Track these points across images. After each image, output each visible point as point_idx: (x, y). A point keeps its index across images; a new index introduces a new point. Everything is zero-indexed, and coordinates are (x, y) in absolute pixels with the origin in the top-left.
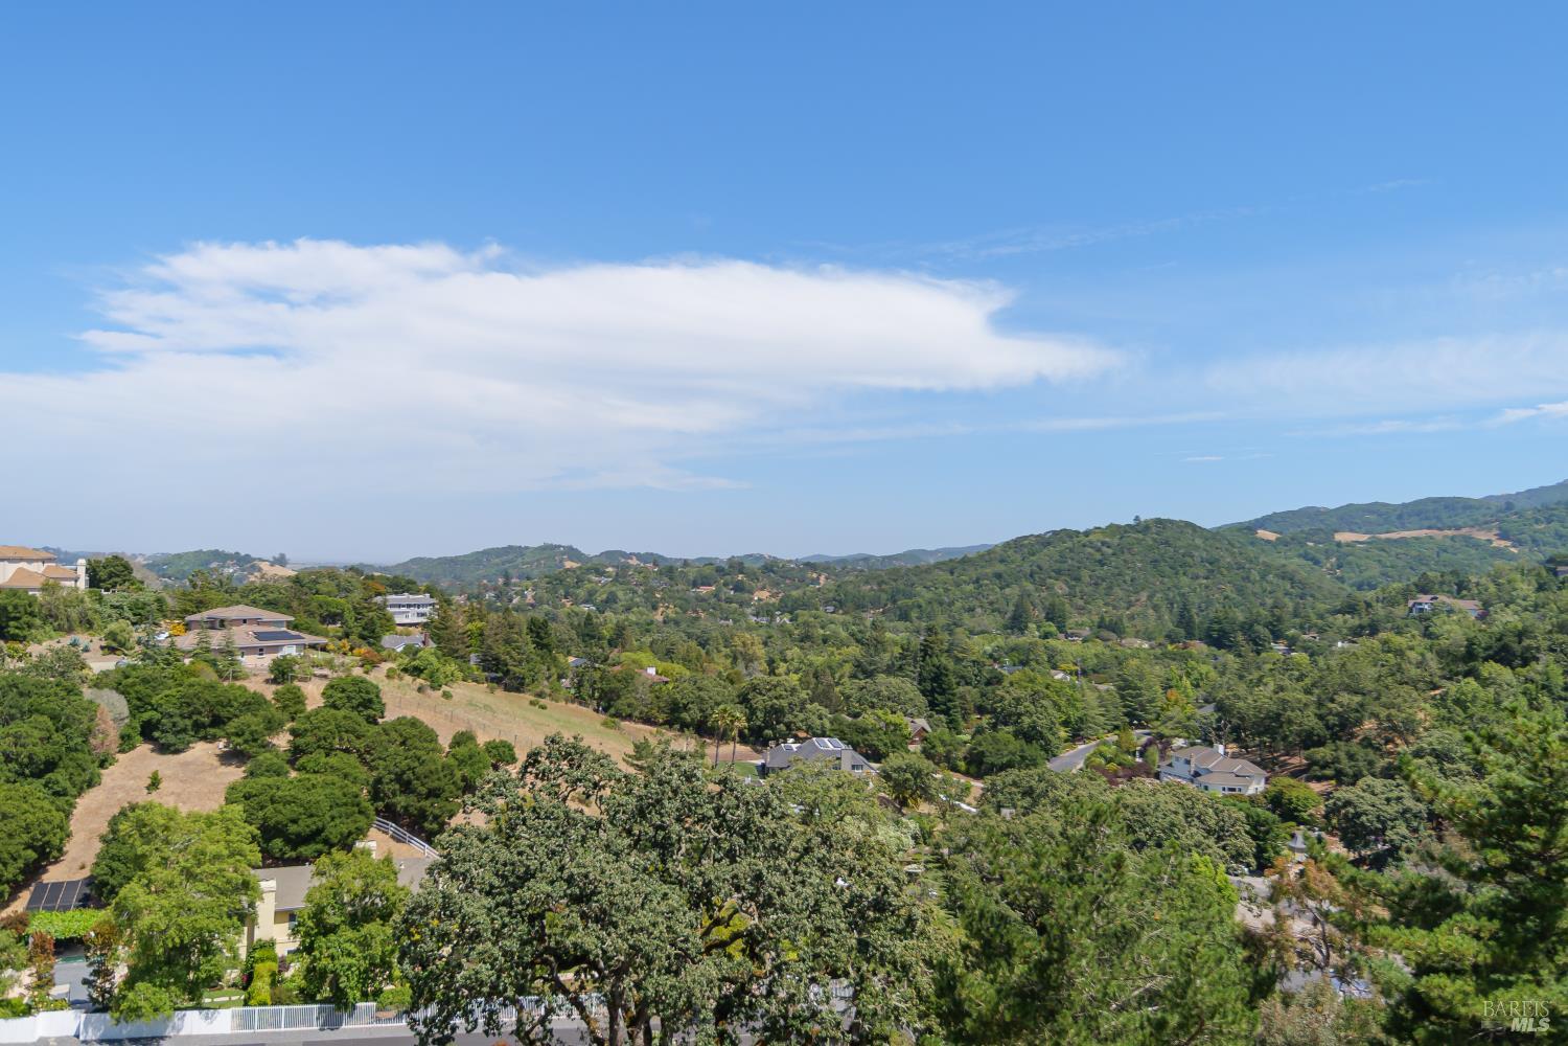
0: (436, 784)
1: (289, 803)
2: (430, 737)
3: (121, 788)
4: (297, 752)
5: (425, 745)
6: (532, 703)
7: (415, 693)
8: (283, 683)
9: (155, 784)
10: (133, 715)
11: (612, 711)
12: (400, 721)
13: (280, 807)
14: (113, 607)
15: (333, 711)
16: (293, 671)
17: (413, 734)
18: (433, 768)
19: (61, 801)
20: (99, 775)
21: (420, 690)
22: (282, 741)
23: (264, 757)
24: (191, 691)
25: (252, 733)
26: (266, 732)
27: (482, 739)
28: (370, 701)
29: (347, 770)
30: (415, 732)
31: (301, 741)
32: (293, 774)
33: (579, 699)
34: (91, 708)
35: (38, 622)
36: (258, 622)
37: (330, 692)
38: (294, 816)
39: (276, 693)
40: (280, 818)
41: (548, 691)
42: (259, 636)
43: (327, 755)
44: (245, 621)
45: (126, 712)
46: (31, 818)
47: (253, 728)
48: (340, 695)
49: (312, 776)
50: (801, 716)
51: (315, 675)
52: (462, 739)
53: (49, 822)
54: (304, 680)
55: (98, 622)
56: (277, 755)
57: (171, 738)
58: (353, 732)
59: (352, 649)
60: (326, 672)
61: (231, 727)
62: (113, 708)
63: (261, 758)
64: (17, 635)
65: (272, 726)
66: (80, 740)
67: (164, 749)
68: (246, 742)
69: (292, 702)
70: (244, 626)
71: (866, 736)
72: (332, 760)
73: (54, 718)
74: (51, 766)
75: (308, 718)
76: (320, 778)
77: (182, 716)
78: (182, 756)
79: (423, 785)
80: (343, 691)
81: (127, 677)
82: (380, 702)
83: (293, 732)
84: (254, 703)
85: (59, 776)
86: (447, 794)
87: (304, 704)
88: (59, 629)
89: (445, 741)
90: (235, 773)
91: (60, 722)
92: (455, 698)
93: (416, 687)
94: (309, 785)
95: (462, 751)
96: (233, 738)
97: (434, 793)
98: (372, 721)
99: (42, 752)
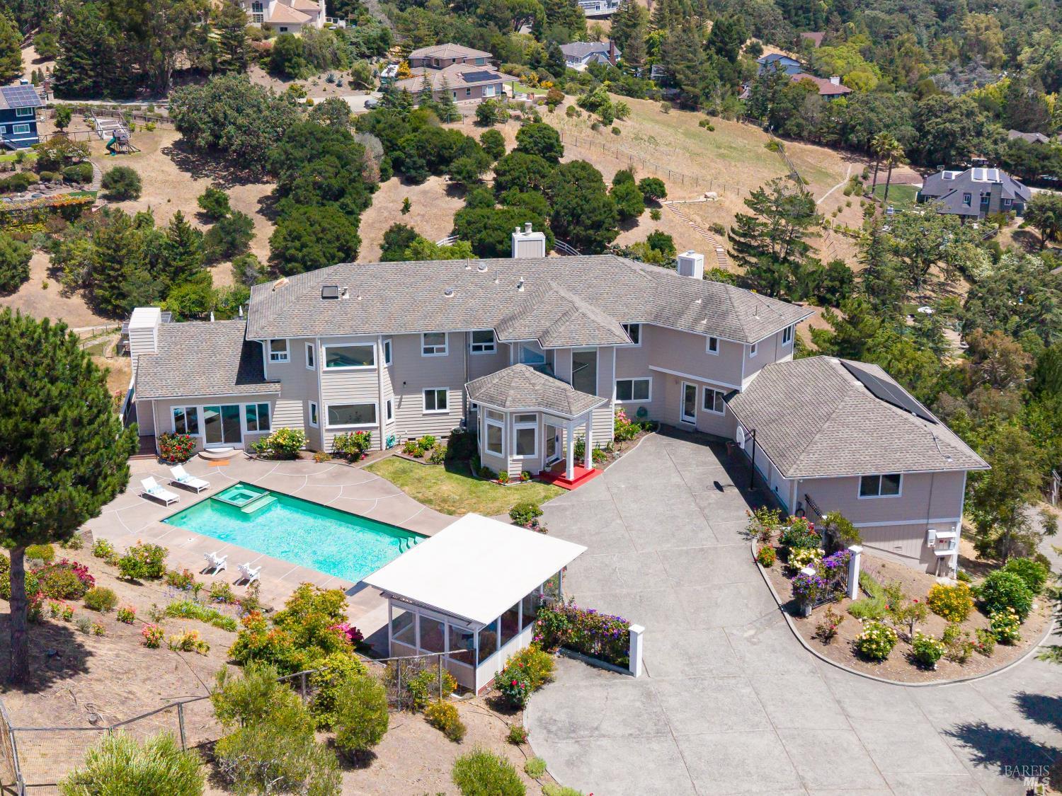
0: (599, 218)
1: (497, 229)
2: (596, 177)
3: (386, 208)
4: (499, 187)
5: (592, 184)
6: (702, 124)
7: (590, 131)
8: (486, 125)
9: (406, 208)
10: (386, 153)
11: (781, 132)
12: (574, 163)
13: (490, 232)
14: (352, 43)
15: (523, 155)
16: (494, 114)
17: (585, 174)
18: (596, 205)
19: (352, 218)
20: (371, 198)
21: (594, 127)
22: (489, 177)
23: (478, 191)
24: (424, 137)
25: (468, 173)
26: (478, 171)
27: (639, 177)
28: (552, 145)
29: (535, 205)
30: (584, 174)
31: (502, 179)
32: (499, 207)
33: (749, 117)
34: (360, 150)
35: (302, 61)
36: (464, 60)
37: (521, 137)
38: (499, 239)
39: (483, 136)
40: (491, 240)
41: (719, 109)
42: (468, 77)
43: (521, 191)
44: (454, 60)
45: (382, 152)
46: (339, 231)
47: (469, 168)
48: (529, 140)
49: (511, 208)
50: (976, 141)
51: (511, 117)
52: (623, 177)
53: (349, 234)
54: (503, 122)
55: (345, 61)
56: (486, 190)
57: (413, 173)
58: (539, 172)
59: (540, 81)
60: (518, 112)
61: (454, 166)
62: (373, 147)
63: (475, 193)
64: (290, 73)
65: (483, 166)
66: (356, 174)
67: (410, 181)
68: (464, 178)
69: (494, 145)
70: (455, 65)
71: (1046, 163)
72: (525, 196)
73: (339, 157)
74: (341, 193)
75: (506, 161)
76: (516, 210)
77: (420, 156)
78: (422, 186)
79: (589, 218)
80: (531, 136)
81: (379, 122)
82: (559, 145)
83: (496, 171)
84: (467, 145)
85: (347, 200)
86: (606, 225)
87: (503, 146)
88: (318, 67)
89: (608, 182)
90: (459, 204)
91: (344, 161)
92: (623, 133)
93: (590, 124)
94: (508, 216)
95: (622, 188)
96: (455, 176)
97: (597, 226)
98: (554, 161)
99: (336, 183)
